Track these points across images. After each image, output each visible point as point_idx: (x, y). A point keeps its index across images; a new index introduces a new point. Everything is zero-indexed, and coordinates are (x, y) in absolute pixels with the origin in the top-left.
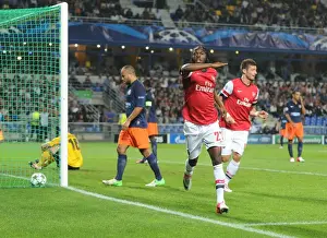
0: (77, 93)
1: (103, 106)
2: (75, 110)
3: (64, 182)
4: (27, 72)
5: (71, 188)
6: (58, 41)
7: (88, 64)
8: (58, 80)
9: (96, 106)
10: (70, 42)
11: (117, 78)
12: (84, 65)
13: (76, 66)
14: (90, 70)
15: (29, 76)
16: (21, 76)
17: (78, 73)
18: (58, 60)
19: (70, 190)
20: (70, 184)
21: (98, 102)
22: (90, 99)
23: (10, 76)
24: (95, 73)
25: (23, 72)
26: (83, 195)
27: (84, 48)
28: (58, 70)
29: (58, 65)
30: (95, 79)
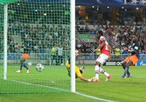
0: (80, 35)
1: (96, 43)
2: (79, 46)
3: (73, 90)
4: (51, 23)
5: (78, 93)
6: (69, 4)
7: (87, 18)
8: (69, 28)
9: (92, 43)
10: (76, 5)
11: (104, 26)
12: (84, 19)
13: (79, 19)
14: (87, 21)
15: (51, 26)
16: (47, 25)
17: (80, 24)
18: (69, 16)
19: (77, 94)
20: (77, 90)
21: (93, 41)
22: (88, 39)
24: (91, 23)
25: (48, 23)
26: (84, 97)
27: (84, 8)
28: (69, 22)
29: (69, 19)
30: (91, 27)
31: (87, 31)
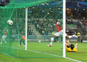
0: (68, 25)
1: (77, 30)
2: (68, 31)
3: (64, 56)
4: (51, 18)
5: (67, 58)
6: (62, 7)
7: (72, 15)
8: (62, 21)
9: (74, 30)
10: (66, 8)
11: (82, 20)
12: (71, 16)
13: (68, 16)
14: (72, 17)
15: (52, 20)
16: (49, 19)
17: (68, 19)
18: (62, 14)
19: (66, 59)
20: (66, 56)
21: (75, 28)
22: (72, 27)
23: (45, 20)
24: (74, 18)
25: (50, 18)
28: (62, 17)
29: (62, 16)
30: (74, 21)
31: (72, 23)
